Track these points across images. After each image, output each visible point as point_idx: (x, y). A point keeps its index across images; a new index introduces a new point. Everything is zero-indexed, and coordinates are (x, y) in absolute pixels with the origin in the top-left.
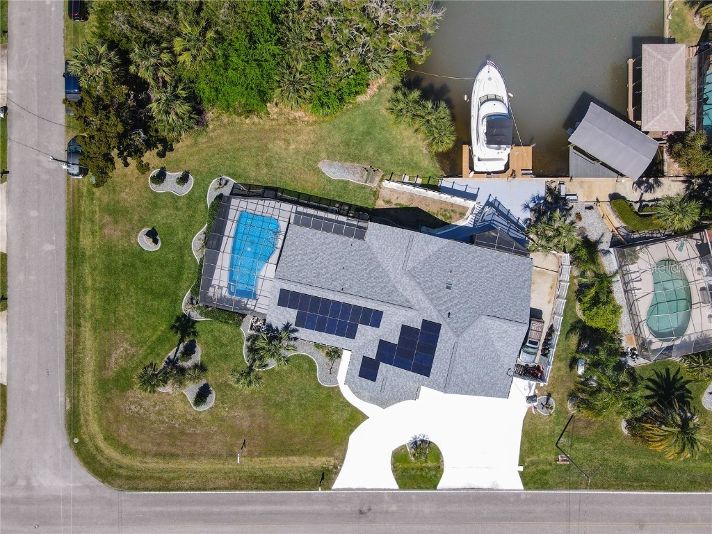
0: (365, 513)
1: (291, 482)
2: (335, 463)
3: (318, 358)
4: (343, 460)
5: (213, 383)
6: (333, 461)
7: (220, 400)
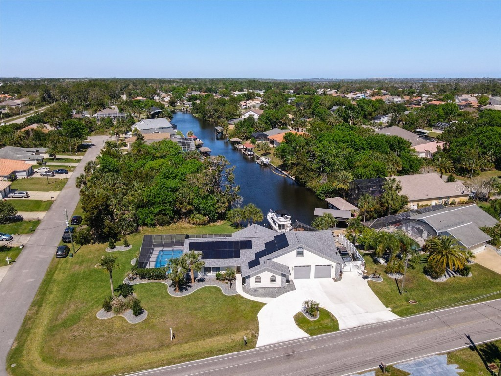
0: (291, 355)
1: (219, 350)
2: (253, 334)
3: (221, 285)
4: (258, 330)
5: (146, 307)
6: (250, 333)
7: (152, 315)
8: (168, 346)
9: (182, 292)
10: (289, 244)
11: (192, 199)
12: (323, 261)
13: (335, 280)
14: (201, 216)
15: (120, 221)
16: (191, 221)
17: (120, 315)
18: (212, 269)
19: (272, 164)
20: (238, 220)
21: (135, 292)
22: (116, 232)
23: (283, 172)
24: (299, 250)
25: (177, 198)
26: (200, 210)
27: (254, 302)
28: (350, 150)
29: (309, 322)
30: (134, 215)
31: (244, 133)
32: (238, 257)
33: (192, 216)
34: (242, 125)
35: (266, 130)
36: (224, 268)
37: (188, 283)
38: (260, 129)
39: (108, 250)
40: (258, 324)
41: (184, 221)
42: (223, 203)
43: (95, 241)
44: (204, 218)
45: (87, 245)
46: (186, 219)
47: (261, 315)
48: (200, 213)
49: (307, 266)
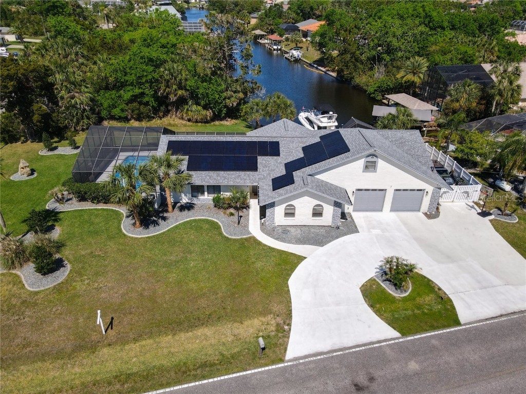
0: (367, 387)
1: (204, 365)
2: (278, 325)
3: (220, 218)
4: (289, 315)
5: (71, 257)
6: (273, 322)
7: (78, 273)
8: (93, 347)
9: (148, 227)
10: (350, 148)
11: (186, 80)
12: (411, 182)
13: (429, 216)
14: (200, 108)
15: (67, 108)
16: (185, 115)
17: (14, 272)
18: (206, 189)
19: (304, 59)
20: (258, 117)
21: (60, 225)
22: (61, 125)
23: (319, 68)
24: (370, 159)
25: (161, 76)
26: (199, 98)
27: (281, 253)
28: (422, 28)
29: (393, 300)
30: (92, 100)
31: (270, 25)
32: (255, 168)
33: (186, 107)
34: (266, 16)
35: (297, 22)
36: (228, 188)
37: (163, 211)
38: (289, 21)
39: (44, 152)
40: (289, 302)
41: (174, 116)
42: (235, 92)
43: (26, 138)
44: (204, 112)
45: (14, 144)
46: (176, 113)
47: (295, 282)
48: (198, 104)
49: (380, 190)
